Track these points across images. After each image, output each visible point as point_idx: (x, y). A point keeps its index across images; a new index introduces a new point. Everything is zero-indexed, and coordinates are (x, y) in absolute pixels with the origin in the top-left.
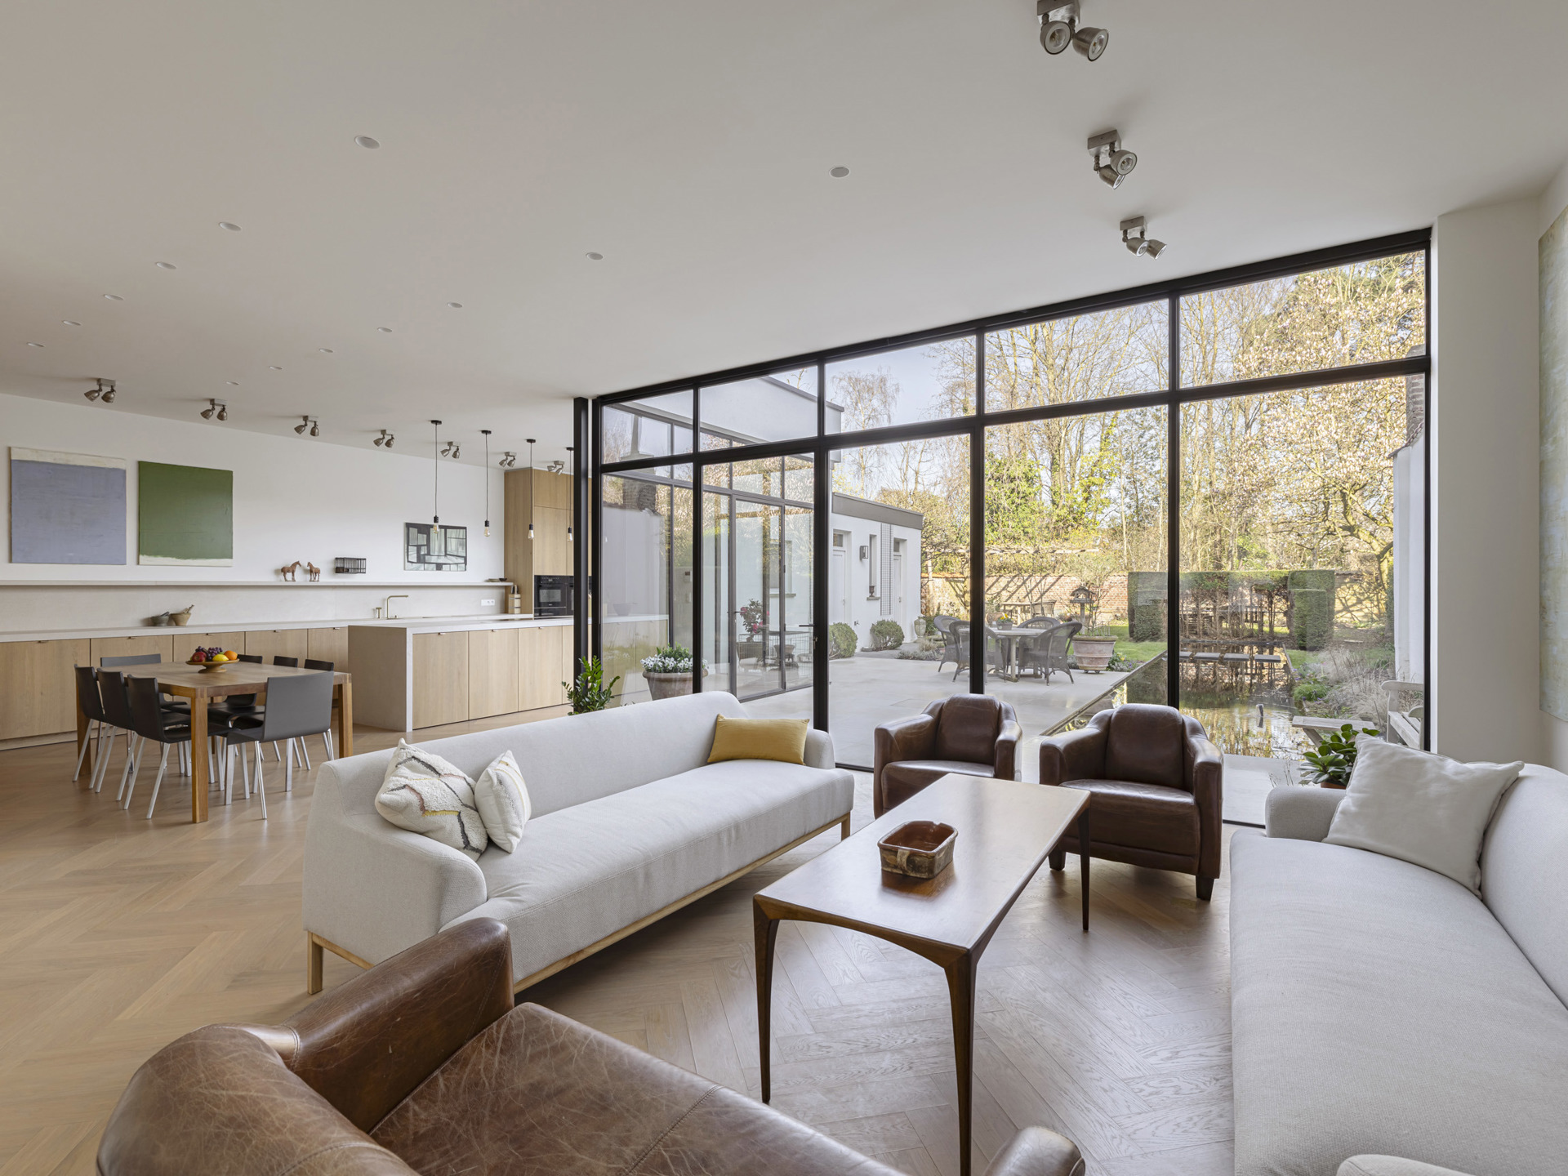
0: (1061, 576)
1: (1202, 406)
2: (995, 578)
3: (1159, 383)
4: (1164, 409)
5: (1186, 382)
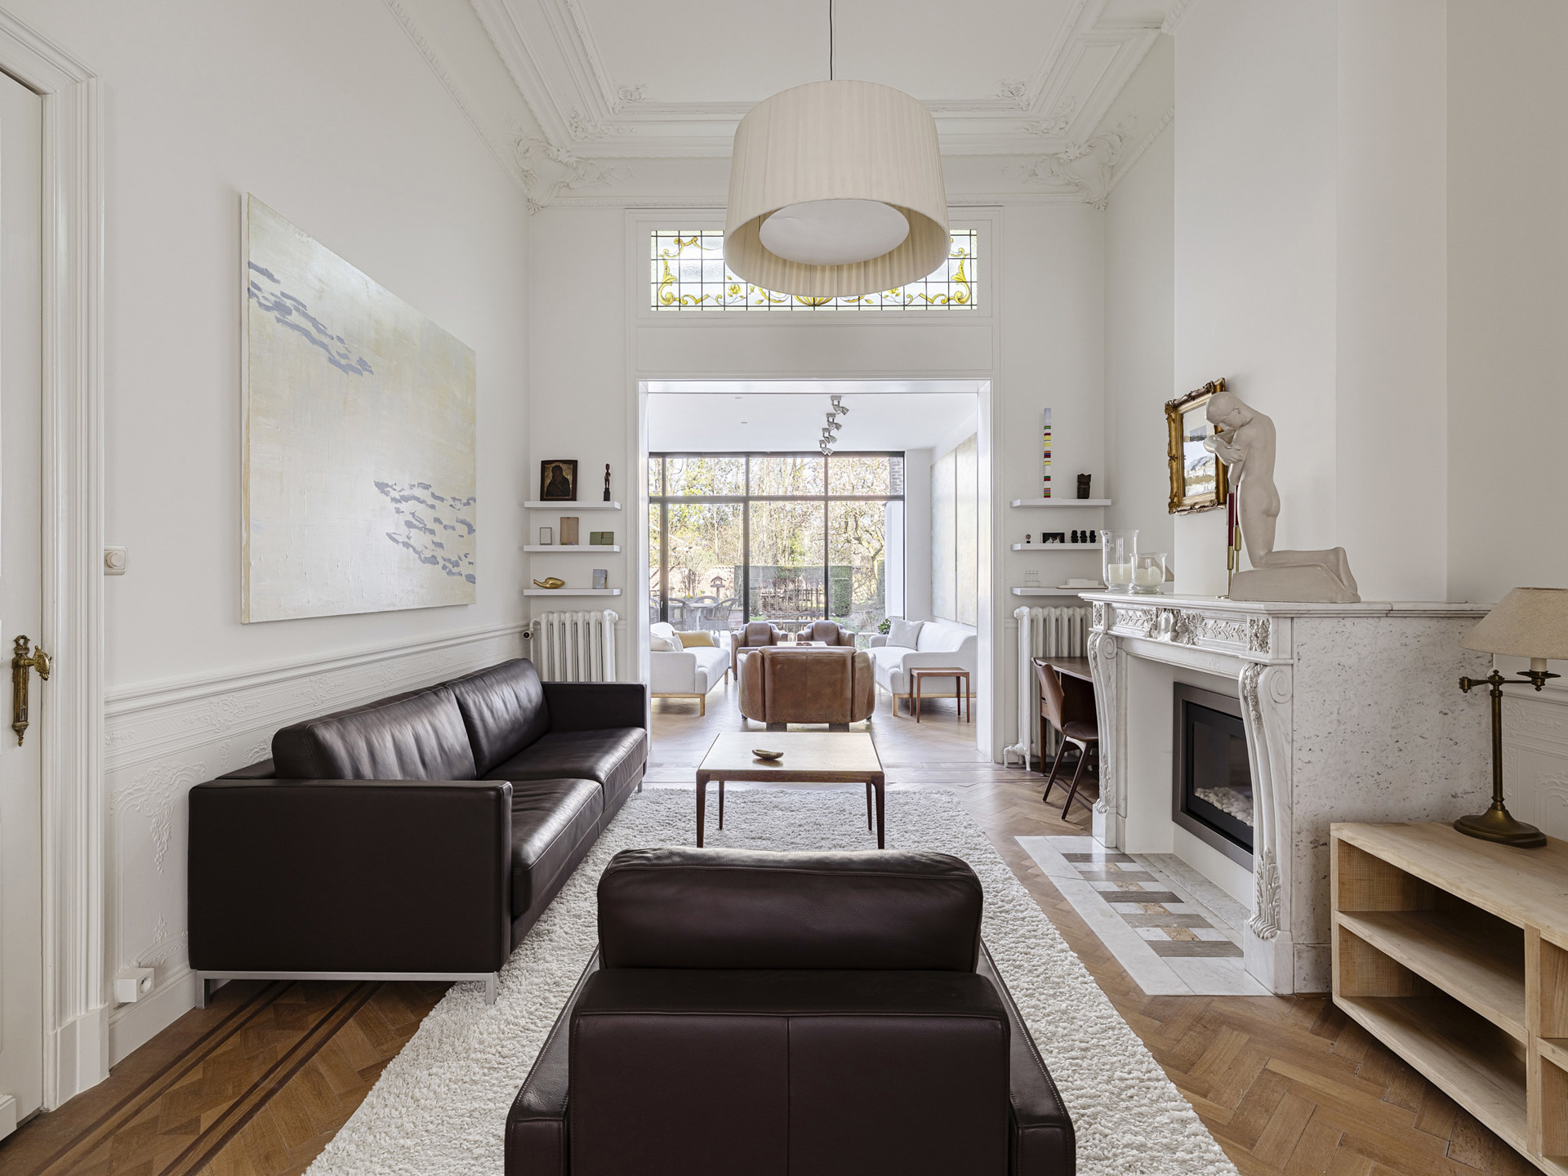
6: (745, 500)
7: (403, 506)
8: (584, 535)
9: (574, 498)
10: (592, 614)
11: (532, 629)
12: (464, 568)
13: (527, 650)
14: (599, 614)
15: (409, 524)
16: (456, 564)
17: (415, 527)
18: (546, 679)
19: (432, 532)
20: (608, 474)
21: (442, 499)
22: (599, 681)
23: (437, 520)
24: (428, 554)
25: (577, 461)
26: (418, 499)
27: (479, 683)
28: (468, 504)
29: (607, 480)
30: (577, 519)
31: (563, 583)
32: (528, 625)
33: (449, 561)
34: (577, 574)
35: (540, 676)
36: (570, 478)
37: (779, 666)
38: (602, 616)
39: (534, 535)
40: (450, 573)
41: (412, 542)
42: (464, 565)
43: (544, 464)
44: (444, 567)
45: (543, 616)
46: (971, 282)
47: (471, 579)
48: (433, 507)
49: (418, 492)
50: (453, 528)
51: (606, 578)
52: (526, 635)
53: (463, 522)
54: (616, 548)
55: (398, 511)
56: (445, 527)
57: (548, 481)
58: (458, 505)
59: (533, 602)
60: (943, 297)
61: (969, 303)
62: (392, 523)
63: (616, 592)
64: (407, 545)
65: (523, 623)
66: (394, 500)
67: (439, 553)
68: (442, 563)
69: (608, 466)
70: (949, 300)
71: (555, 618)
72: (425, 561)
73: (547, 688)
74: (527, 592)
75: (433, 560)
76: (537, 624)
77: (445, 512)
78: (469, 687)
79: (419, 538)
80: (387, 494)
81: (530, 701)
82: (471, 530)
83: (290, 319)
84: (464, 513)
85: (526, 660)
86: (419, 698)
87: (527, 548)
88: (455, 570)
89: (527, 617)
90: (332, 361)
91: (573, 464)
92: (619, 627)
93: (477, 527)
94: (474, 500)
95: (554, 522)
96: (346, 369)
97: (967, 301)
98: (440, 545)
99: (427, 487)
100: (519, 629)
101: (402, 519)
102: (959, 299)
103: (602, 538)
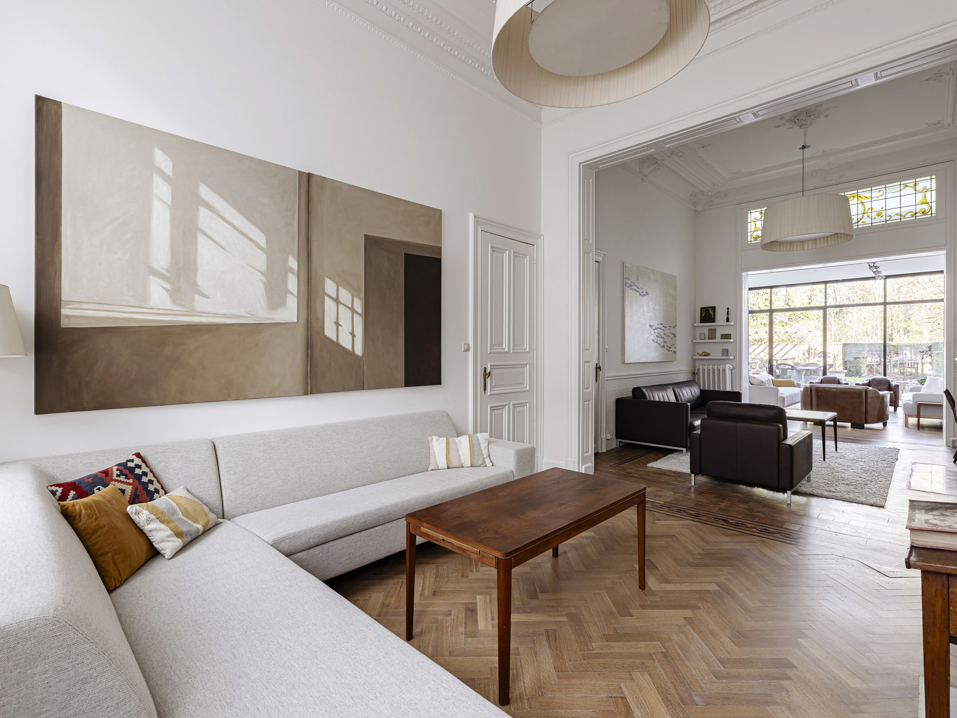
0: (796, 345)
1: (891, 306)
2: (757, 346)
3: (882, 301)
4: (883, 306)
5: (888, 301)
6: (824, 308)
7: (656, 331)
8: (718, 335)
9: (714, 322)
10: (721, 366)
11: (696, 371)
12: (673, 349)
13: (695, 378)
14: (724, 366)
15: (657, 336)
16: (670, 348)
17: (659, 337)
18: (702, 388)
19: (663, 338)
20: (728, 311)
21: (666, 327)
22: (724, 390)
23: (665, 334)
24: (662, 345)
25: (715, 307)
26: (660, 328)
27: (679, 385)
28: (674, 327)
29: (728, 314)
30: (715, 329)
31: (709, 354)
32: (695, 370)
33: (668, 347)
34: (715, 351)
35: (699, 386)
36: (712, 313)
37: (820, 394)
38: (725, 367)
39: (698, 336)
40: (668, 351)
41: (658, 341)
42: (673, 347)
43: (702, 309)
44: (667, 349)
45: (701, 366)
46: (931, 202)
47: (675, 352)
48: (664, 330)
49: (660, 326)
50: (669, 336)
51: (727, 352)
52: (694, 373)
53: (672, 334)
54: (731, 340)
55: (655, 333)
56: (667, 336)
57: (703, 315)
58: (671, 328)
59: (697, 361)
60: (912, 213)
61: (930, 213)
62: (653, 337)
63: (731, 358)
64: (657, 342)
65: (693, 369)
66: (654, 330)
67: (665, 345)
68: (666, 347)
69: (728, 308)
70: (916, 213)
71: (706, 367)
72: (661, 347)
73: (702, 391)
74: (694, 357)
75: (663, 347)
76: (699, 369)
77: (667, 332)
78: (676, 386)
79: (660, 340)
80: (652, 328)
81: (696, 394)
82: (675, 336)
83: (632, 288)
84: (673, 331)
85: (694, 381)
86: (663, 387)
87: (695, 341)
88: (670, 350)
89: (694, 366)
90: (640, 295)
91: (714, 308)
92: (733, 372)
93: (677, 335)
94: (676, 326)
95: (706, 331)
96: (643, 296)
97: (929, 211)
98: (665, 342)
99: (662, 324)
100: (691, 371)
101: (655, 335)
102: (923, 212)
103: (727, 336)
